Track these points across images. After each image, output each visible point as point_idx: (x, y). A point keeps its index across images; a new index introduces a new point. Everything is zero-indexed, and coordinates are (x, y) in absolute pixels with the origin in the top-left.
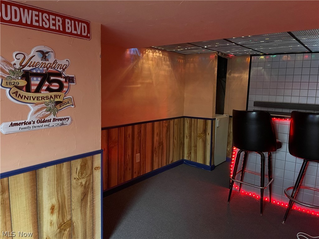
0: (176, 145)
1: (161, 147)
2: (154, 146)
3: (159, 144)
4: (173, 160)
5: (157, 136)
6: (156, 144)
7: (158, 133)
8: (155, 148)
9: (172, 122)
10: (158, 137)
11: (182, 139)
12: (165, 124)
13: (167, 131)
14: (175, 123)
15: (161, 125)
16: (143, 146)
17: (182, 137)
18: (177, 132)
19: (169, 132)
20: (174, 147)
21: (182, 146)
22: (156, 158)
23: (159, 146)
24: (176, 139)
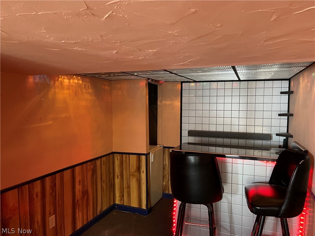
0: (105, 189)
1: (85, 197)
2: (76, 199)
3: (82, 194)
4: (101, 209)
5: (80, 184)
6: (78, 194)
7: (81, 181)
8: (77, 201)
9: (98, 162)
10: (81, 186)
11: (112, 180)
12: (90, 166)
13: (93, 175)
14: (103, 163)
15: (85, 169)
16: (60, 203)
17: (112, 177)
18: (105, 172)
19: (95, 176)
20: (102, 192)
21: (113, 188)
22: (79, 213)
23: (83, 196)
24: (105, 181)
